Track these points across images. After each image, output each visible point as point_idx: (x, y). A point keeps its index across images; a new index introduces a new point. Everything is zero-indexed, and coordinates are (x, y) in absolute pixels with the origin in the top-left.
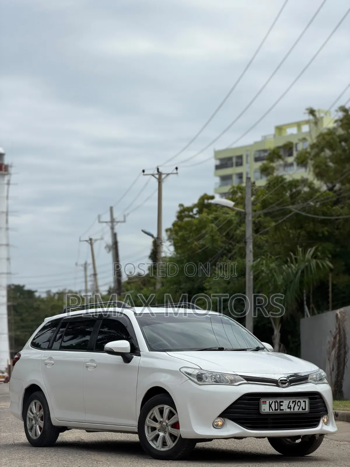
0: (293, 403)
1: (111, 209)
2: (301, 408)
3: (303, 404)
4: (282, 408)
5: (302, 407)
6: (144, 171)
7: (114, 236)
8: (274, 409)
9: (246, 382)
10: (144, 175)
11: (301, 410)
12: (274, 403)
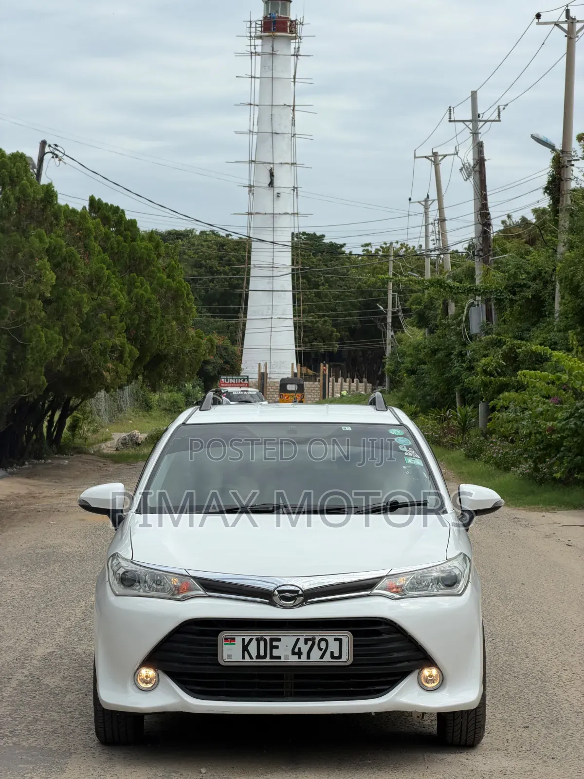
0: (306, 643)
1: (474, 94)
2: (328, 654)
3: (334, 647)
4: (275, 653)
5: (332, 653)
6: (538, 16)
7: (479, 147)
8: (254, 654)
9: (202, 592)
10: (538, 23)
11: (327, 657)
12: (254, 643)
